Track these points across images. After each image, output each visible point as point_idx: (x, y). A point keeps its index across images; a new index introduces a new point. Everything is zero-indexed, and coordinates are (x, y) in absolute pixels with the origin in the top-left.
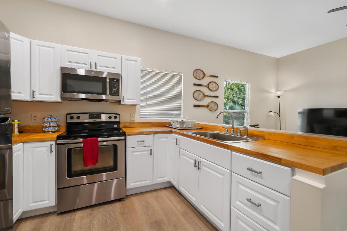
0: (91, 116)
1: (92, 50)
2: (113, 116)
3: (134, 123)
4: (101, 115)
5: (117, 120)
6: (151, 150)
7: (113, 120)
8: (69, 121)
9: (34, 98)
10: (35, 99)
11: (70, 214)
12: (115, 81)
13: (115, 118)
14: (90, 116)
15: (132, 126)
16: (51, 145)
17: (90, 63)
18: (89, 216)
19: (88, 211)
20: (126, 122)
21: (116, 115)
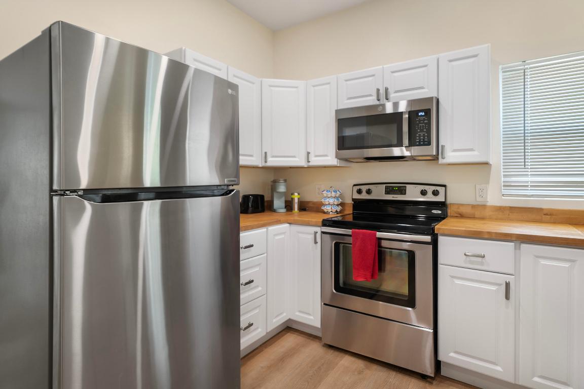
0: (388, 190)
1: (381, 67)
2: (430, 189)
3: (484, 207)
4: (405, 187)
5: (440, 198)
6: (508, 285)
7: (430, 198)
8: (357, 196)
9: (309, 162)
10: (311, 164)
11: (337, 353)
12: (421, 116)
13: (435, 193)
14: (387, 188)
15: (477, 214)
16: (316, 233)
17: (378, 90)
18: (356, 373)
19: (360, 364)
20: (462, 205)
21: (438, 188)
